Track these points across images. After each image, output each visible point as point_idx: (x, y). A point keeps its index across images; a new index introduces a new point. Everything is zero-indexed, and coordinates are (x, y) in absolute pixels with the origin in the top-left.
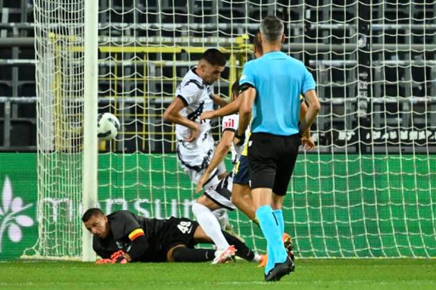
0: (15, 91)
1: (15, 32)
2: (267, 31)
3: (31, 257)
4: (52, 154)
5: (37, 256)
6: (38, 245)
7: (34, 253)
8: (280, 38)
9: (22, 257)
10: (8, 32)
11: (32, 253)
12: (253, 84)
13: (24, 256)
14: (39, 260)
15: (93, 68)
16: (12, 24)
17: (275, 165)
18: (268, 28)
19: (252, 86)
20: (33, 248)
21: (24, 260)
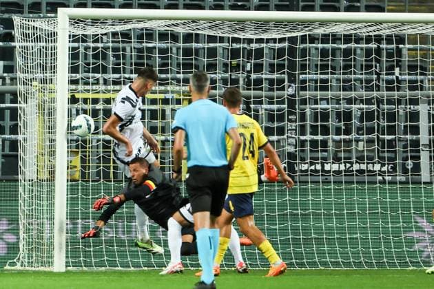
0: (7, 130)
1: (8, 81)
2: (196, 83)
3: (13, 268)
4: (30, 183)
5: (18, 267)
6: (19, 258)
7: (16, 265)
8: (207, 89)
9: (5, 268)
10: (3, 81)
11: (13, 264)
12: (183, 127)
13: (7, 267)
14: (20, 270)
15: (64, 112)
16: (5, 75)
17: (209, 191)
18: (197, 81)
19: (181, 129)
20: (15, 260)
21: (7, 270)
